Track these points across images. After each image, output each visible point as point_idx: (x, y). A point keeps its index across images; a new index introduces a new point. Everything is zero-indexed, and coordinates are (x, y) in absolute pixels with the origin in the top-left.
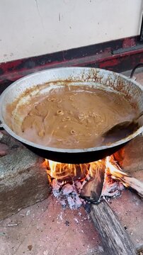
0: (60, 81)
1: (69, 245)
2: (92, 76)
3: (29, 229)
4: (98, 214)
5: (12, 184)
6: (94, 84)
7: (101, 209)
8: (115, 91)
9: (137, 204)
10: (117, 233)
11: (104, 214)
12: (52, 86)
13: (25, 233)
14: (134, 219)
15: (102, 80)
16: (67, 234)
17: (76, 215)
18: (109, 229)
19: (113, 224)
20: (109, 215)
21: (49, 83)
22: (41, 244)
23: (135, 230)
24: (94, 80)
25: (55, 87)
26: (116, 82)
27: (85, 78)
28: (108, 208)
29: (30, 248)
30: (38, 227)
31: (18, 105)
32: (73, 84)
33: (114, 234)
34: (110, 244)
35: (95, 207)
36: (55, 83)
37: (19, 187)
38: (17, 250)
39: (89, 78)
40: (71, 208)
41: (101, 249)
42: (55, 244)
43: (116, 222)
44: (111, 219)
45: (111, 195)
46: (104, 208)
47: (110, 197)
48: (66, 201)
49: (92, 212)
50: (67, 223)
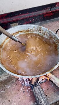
0: (24, 31)
1: (24, 101)
2: (38, 30)
3: (9, 93)
4: (36, 90)
5: (2, 80)
6: (39, 33)
7: (38, 88)
8: (48, 38)
9: (52, 86)
10: (43, 98)
11: (38, 91)
12: (20, 33)
13: (7, 95)
14: (50, 92)
15: (43, 32)
16: (24, 96)
17: (28, 89)
18: (40, 97)
19: (42, 95)
20: (40, 91)
21: (19, 32)
22: (13, 100)
23: (50, 97)
24: (39, 31)
25: (21, 33)
26: (49, 34)
27: (35, 30)
28: (40, 88)
29: (9, 101)
30: (12, 93)
31: (4, 44)
32: (30, 32)
33: (41, 99)
34: (40, 103)
35: (35, 87)
36: (21, 32)
37: (5, 80)
38: (4, 101)
39: (37, 30)
40: (26, 85)
41: (36, 103)
42: (19, 100)
43: (43, 94)
44: (41, 93)
45: (42, 81)
46: (39, 88)
47: (42, 82)
48: (24, 83)
49: (34, 90)
50: (24, 92)
